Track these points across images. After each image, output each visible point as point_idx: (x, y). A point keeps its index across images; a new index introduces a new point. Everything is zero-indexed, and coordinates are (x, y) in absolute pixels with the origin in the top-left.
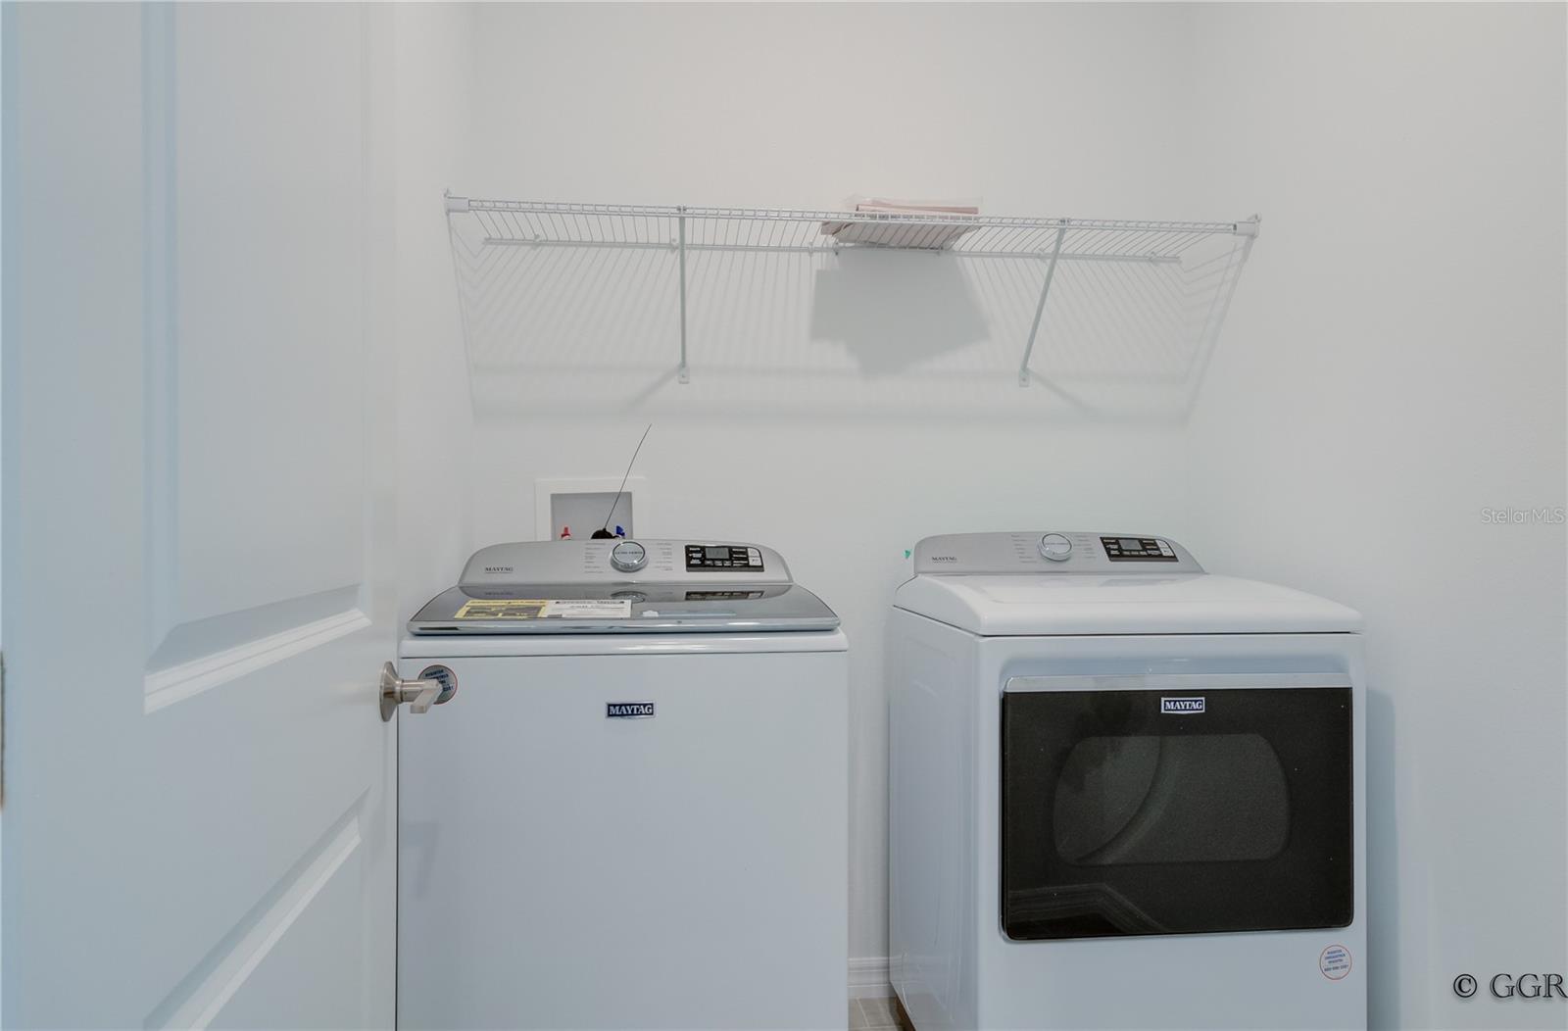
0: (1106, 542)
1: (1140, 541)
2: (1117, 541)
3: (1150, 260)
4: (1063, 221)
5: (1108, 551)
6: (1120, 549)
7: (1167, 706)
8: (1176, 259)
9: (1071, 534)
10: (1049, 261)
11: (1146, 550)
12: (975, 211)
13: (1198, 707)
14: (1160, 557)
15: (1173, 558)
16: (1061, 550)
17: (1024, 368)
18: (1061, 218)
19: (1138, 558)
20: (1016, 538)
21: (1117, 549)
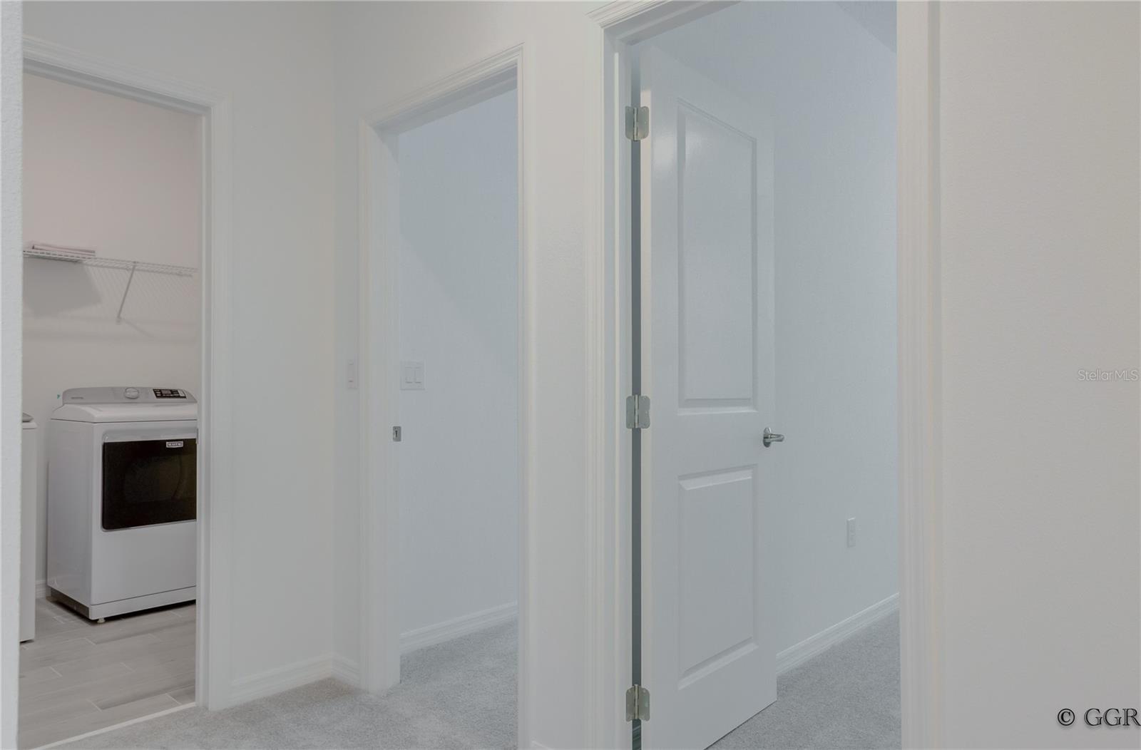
0: (155, 391)
1: (171, 390)
2: (160, 391)
3: (179, 275)
4: (135, 262)
5: (156, 394)
6: (161, 393)
7: (169, 445)
8: (190, 276)
9: (139, 388)
10: (131, 272)
11: (173, 394)
12: (94, 252)
13: (180, 445)
14: (179, 397)
15: (185, 397)
16: (134, 394)
17: (119, 316)
18: (133, 260)
19: (170, 397)
20: (113, 389)
21: (160, 394)
